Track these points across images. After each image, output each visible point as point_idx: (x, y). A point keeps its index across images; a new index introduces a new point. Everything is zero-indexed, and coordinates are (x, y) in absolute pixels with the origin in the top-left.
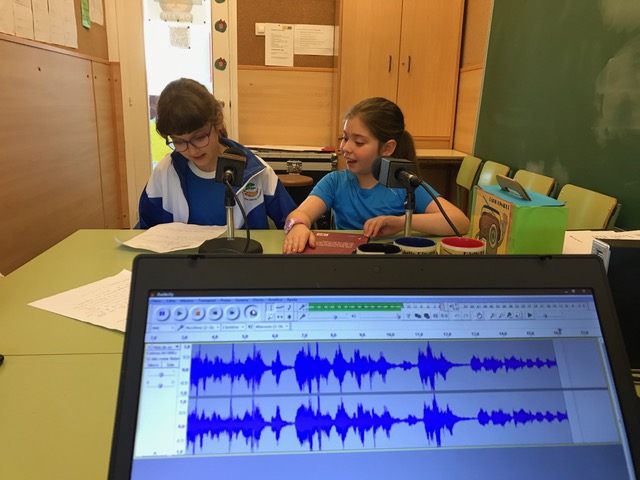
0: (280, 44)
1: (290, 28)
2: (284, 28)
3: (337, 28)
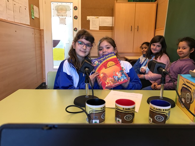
0: (95, 23)
1: (98, 18)
2: (96, 18)
3: (114, 17)
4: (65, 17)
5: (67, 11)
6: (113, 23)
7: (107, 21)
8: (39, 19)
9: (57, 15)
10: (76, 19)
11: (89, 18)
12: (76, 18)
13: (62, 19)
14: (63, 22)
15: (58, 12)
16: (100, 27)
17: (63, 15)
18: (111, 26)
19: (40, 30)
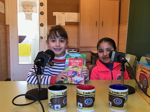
1: (64, 14)
2: (62, 13)
3: (79, 13)
4: (31, 13)
5: (33, 7)
6: (79, 19)
7: (73, 17)
8: (5, 14)
9: (23, 11)
10: (43, 15)
11: (55, 14)
12: (42, 13)
13: (28, 14)
14: (29, 17)
15: (24, 8)
16: (66, 22)
17: (30, 10)
18: (77, 21)
19: (6, 25)
